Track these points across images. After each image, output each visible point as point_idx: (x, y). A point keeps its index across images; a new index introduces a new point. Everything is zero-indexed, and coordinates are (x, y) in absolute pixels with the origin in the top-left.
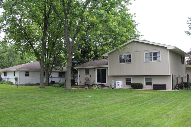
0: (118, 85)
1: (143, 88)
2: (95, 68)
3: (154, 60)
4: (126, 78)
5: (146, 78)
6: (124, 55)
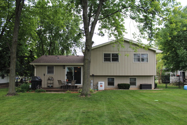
0: (101, 86)
1: (130, 89)
2: (64, 66)
3: (142, 61)
4: (108, 79)
5: (130, 79)
6: (110, 53)
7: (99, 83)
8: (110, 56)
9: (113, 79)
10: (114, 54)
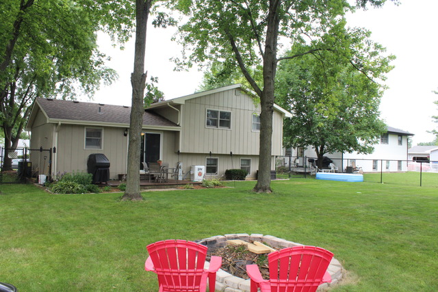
0: (200, 174)
4: (207, 159)
5: (242, 160)
6: (217, 110)
7: (197, 167)
8: (217, 117)
9: (216, 160)
10: (224, 113)
